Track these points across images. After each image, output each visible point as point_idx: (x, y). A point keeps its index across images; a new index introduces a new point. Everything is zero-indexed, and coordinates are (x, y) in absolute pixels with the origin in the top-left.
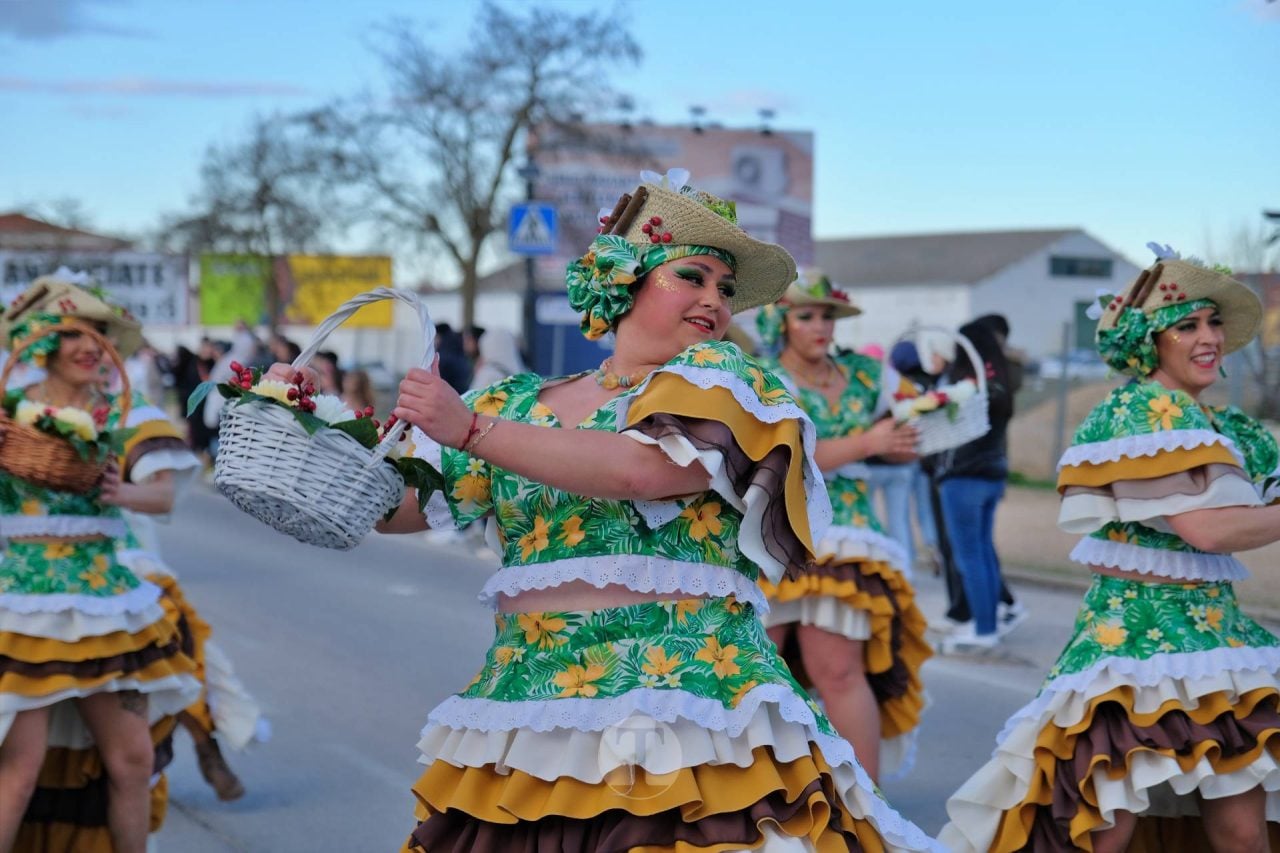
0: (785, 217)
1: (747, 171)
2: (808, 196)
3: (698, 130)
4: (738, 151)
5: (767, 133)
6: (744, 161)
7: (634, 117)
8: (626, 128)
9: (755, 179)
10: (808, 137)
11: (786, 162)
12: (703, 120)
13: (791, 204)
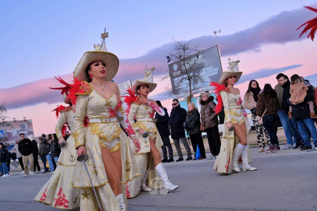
0: (29, 132)
1: (23, 126)
2: (32, 129)
3: (15, 121)
4: (21, 124)
5: (25, 120)
6: (22, 125)
7: (4, 121)
8: (4, 122)
9: (24, 127)
10: (31, 120)
11: (28, 124)
12: (15, 120)
13: (29, 130)
